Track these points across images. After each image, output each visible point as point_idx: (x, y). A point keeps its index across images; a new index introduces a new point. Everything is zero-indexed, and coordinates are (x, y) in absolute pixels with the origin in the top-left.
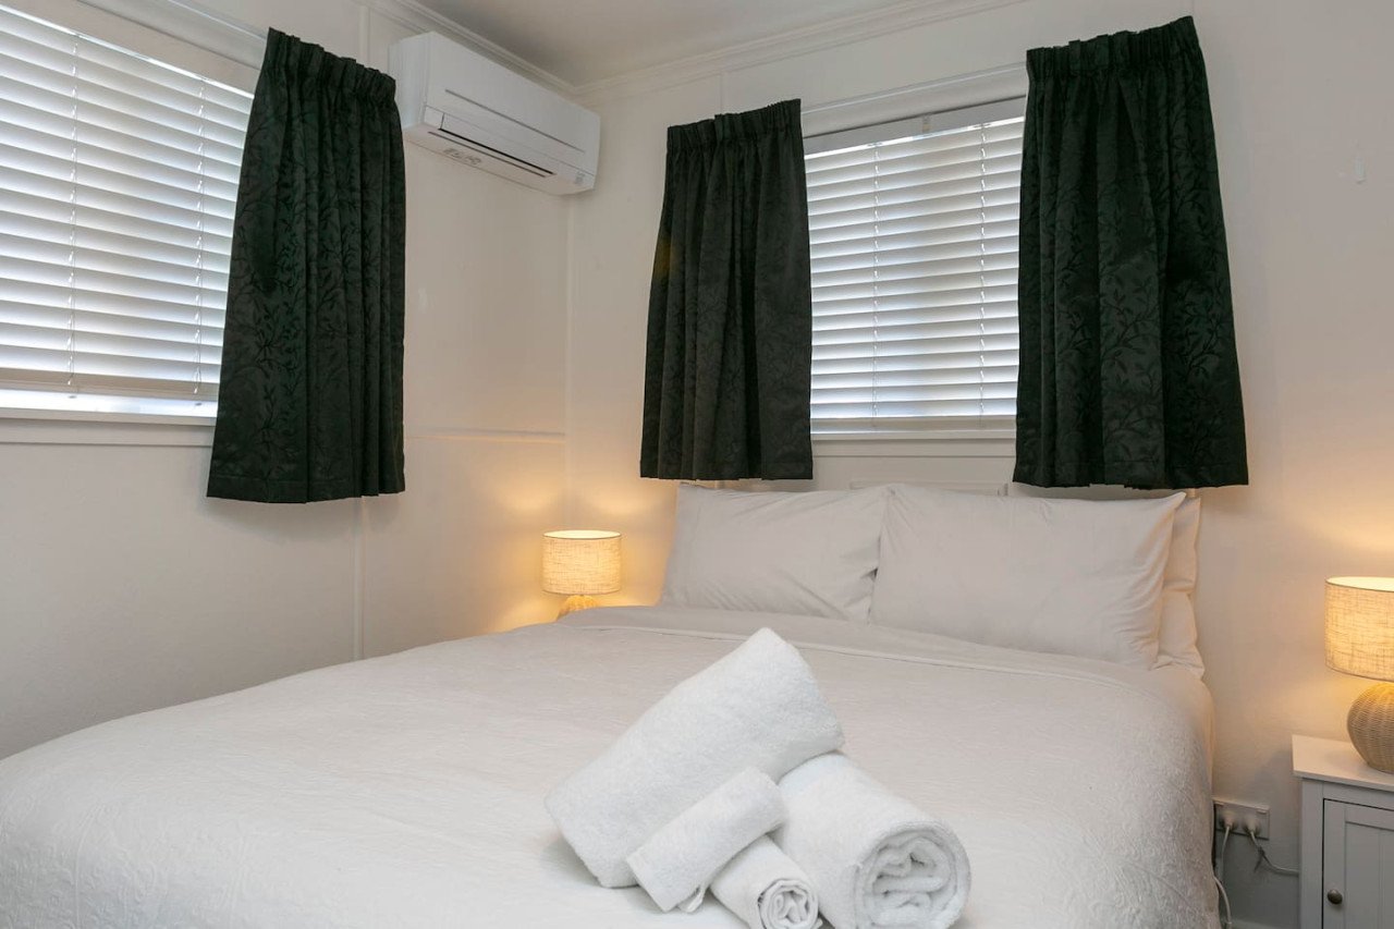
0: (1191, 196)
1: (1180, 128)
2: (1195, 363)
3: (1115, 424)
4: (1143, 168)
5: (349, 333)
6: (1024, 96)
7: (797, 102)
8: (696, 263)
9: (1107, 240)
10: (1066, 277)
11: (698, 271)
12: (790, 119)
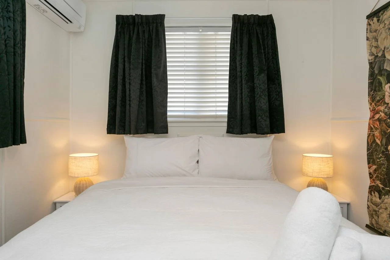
0: (272, 60)
1: (270, 43)
2: (272, 103)
3: (260, 118)
4: (263, 52)
5: (8, 75)
6: (231, 27)
7: (164, 15)
8: (130, 62)
9: (256, 69)
10: (246, 78)
11: (130, 65)
12: (162, 20)
